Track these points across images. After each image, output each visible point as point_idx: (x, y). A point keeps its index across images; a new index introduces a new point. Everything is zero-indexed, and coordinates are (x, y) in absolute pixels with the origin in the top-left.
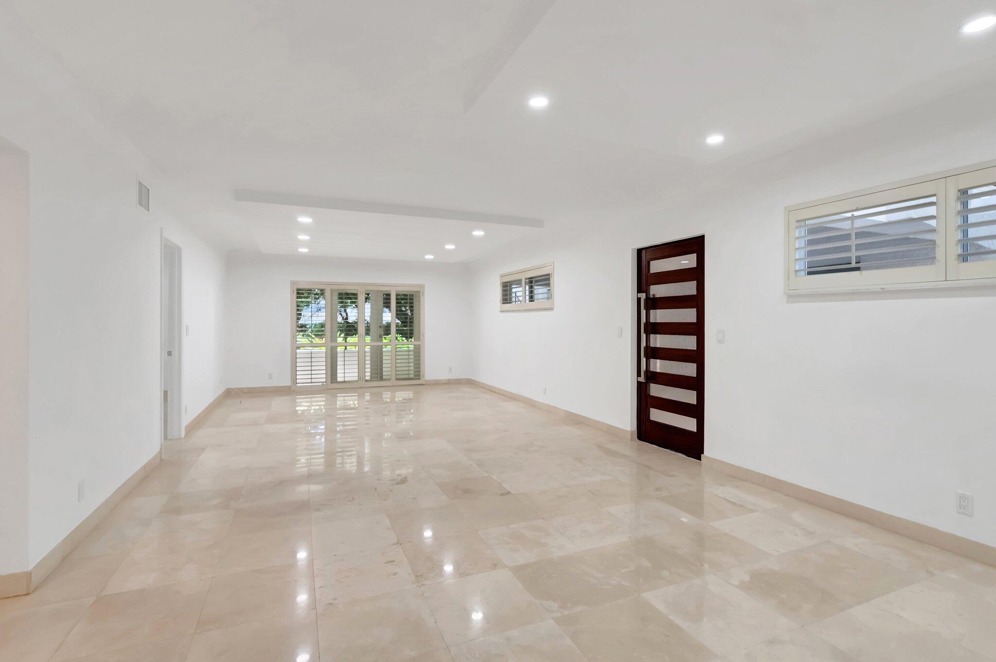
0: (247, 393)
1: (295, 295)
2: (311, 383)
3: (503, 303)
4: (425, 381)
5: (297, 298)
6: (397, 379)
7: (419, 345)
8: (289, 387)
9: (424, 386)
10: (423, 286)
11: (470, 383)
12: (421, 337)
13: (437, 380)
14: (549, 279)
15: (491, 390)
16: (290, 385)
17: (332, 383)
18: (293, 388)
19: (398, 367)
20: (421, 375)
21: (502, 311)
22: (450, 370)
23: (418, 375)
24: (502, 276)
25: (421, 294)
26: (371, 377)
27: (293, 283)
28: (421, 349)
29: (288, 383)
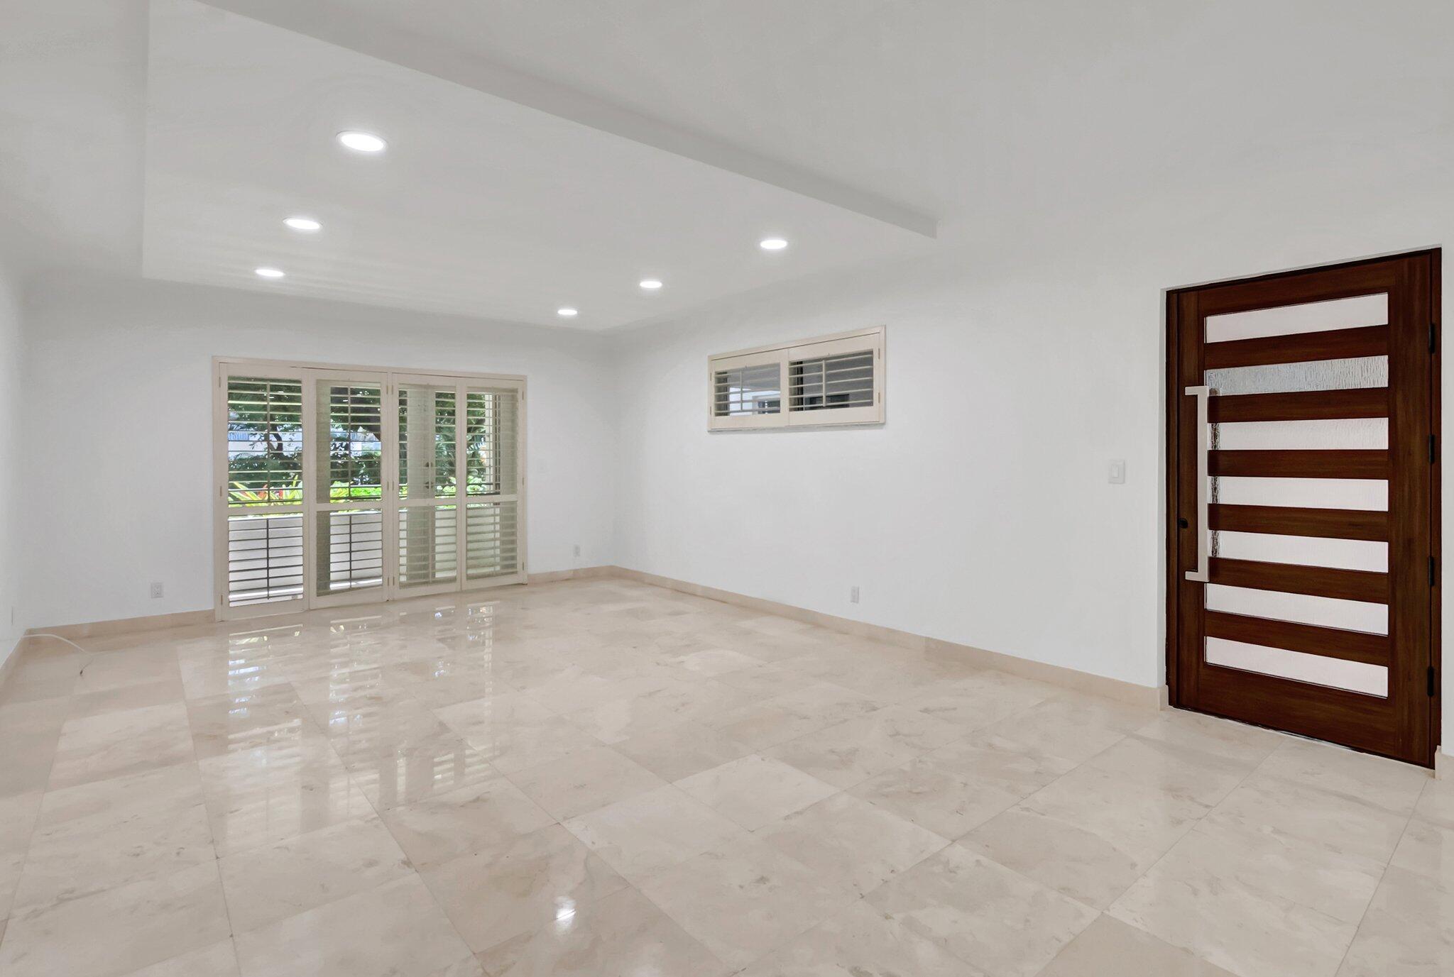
0: (89, 637)
1: (225, 391)
2: (268, 597)
3: (718, 415)
4: (529, 576)
5: (231, 396)
6: (470, 578)
7: (514, 503)
8: (209, 617)
9: (525, 589)
10: (522, 379)
11: (616, 574)
12: (519, 486)
13: (552, 573)
14: (869, 361)
15: (682, 591)
16: (211, 608)
17: (319, 595)
18: (218, 617)
19: (471, 550)
20: (519, 567)
21: (713, 431)
22: (577, 551)
23: (510, 563)
24: (713, 360)
25: (519, 396)
26: (410, 577)
27: (218, 364)
28: (519, 511)
29: (207, 604)
